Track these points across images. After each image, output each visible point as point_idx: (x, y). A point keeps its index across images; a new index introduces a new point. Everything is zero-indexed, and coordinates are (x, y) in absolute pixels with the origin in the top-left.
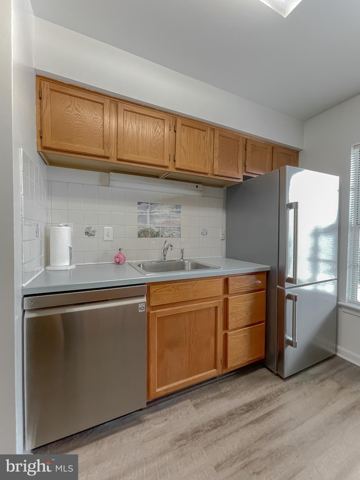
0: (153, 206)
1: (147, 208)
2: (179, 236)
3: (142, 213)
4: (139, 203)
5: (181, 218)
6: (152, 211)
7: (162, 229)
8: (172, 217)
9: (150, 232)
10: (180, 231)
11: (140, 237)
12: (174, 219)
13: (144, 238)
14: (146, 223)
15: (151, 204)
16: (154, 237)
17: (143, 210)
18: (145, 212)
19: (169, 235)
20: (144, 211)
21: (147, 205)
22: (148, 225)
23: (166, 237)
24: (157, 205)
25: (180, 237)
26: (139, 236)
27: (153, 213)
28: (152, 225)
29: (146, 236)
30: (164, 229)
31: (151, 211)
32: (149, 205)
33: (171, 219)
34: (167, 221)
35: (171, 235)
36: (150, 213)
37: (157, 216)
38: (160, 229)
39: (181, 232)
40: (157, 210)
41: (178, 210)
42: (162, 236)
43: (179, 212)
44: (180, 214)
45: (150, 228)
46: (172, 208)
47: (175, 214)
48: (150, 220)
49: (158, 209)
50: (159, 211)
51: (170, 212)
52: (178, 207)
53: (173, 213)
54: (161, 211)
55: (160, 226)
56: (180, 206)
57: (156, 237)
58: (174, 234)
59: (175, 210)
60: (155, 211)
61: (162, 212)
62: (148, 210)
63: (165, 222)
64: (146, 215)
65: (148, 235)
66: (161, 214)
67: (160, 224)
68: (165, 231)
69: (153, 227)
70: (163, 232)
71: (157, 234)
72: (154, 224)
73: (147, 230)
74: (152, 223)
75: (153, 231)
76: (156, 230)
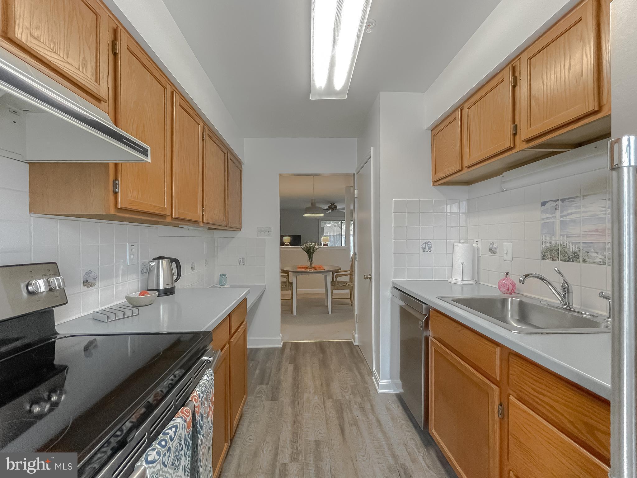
0: (566, 203)
1: (556, 209)
3: (547, 218)
4: (544, 204)
6: (565, 213)
7: (585, 245)
9: (561, 252)
11: (544, 259)
13: (551, 262)
14: (554, 235)
15: (563, 200)
16: (569, 261)
17: (549, 213)
18: (553, 217)
19: (601, 260)
20: (551, 216)
21: (556, 204)
22: (557, 240)
23: (594, 263)
24: (573, 201)
26: (544, 257)
27: (565, 216)
28: (563, 238)
29: (553, 259)
30: (590, 247)
31: (563, 214)
32: (559, 203)
33: (608, 225)
34: (597, 230)
35: (607, 259)
36: (561, 217)
37: (574, 221)
38: (581, 245)
40: (574, 210)
42: (584, 261)
45: (561, 244)
46: (609, 200)
48: (562, 230)
49: (577, 208)
50: (578, 210)
51: (604, 209)
54: (583, 210)
55: (582, 240)
57: (573, 261)
60: (570, 211)
61: (584, 212)
62: (558, 212)
63: (592, 231)
64: (553, 222)
65: (558, 257)
66: (583, 217)
67: (580, 237)
68: (593, 250)
69: (566, 243)
70: (588, 253)
71: (574, 255)
72: (567, 237)
73: (556, 248)
74: (564, 235)
75: (566, 250)
76: (573, 248)
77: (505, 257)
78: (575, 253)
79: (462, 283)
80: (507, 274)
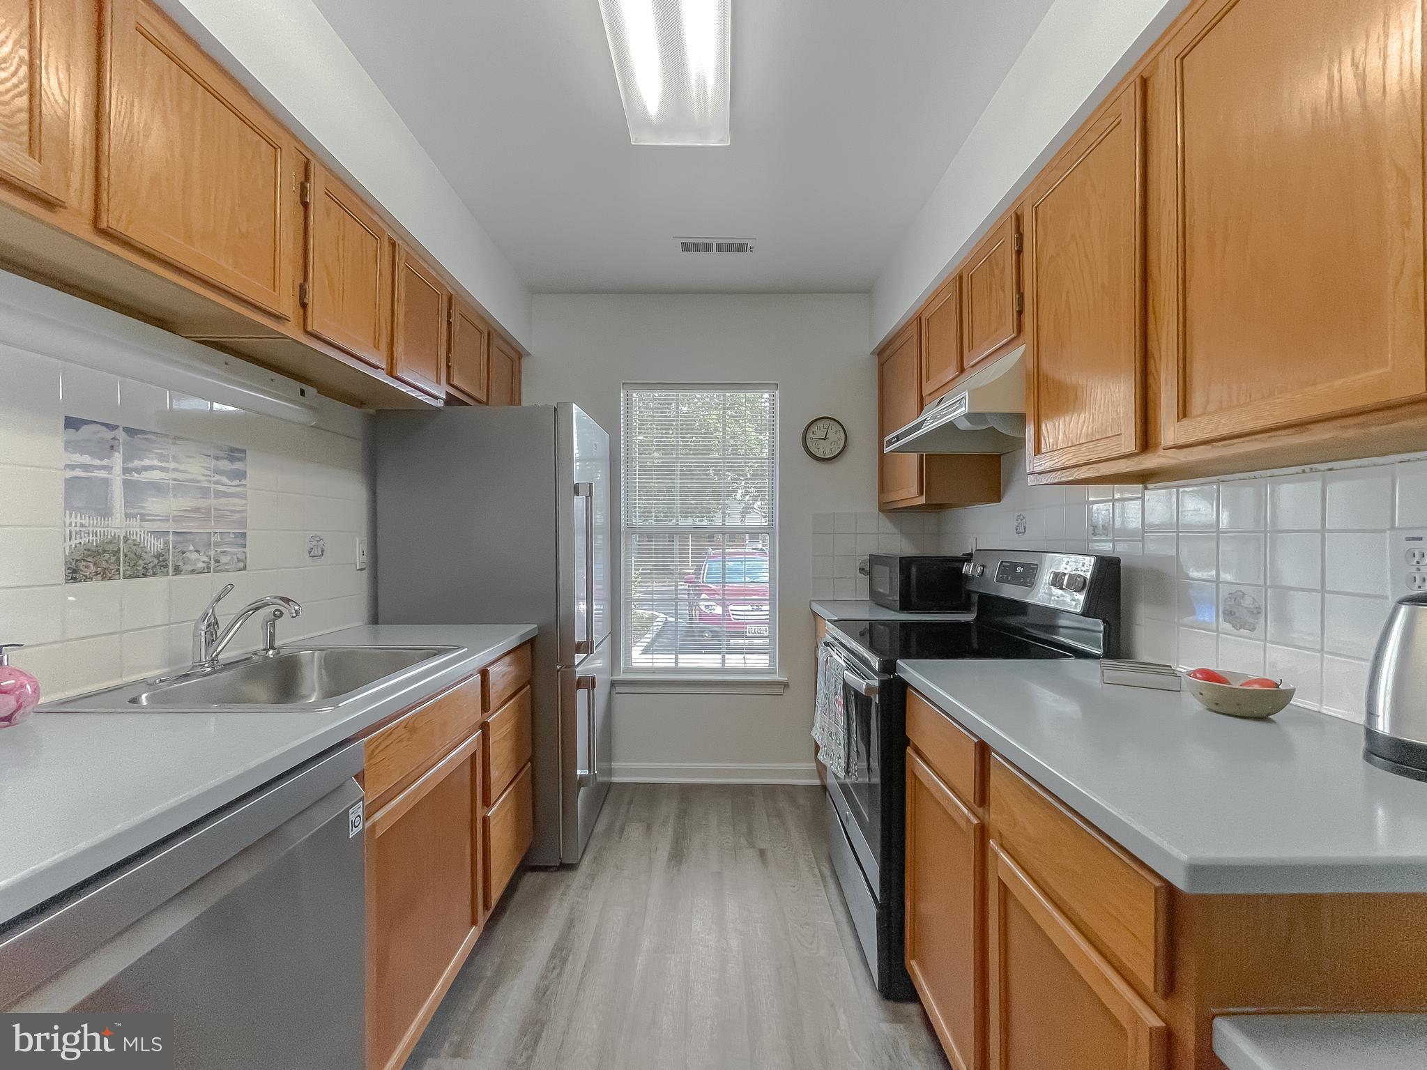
0: (137, 440)
1: (111, 448)
2: (241, 565)
3: (85, 467)
4: (72, 424)
5: (246, 499)
6: (137, 463)
7: (178, 538)
8: (219, 495)
9: (126, 556)
10: (244, 546)
11: (75, 580)
12: (223, 501)
13: (96, 584)
14: (106, 513)
15: (130, 432)
16: (145, 575)
17: (92, 454)
18: (103, 467)
19: (204, 565)
20: (97, 462)
21: (111, 435)
22: (117, 525)
23: (193, 572)
24: (154, 441)
25: (244, 568)
26: (74, 575)
27: (138, 470)
28: (134, 522)
29: (105, 575)
30: (187, 541)
31: (130, 465)
32: (121, 435)
33: (213, 501)
34: (197, 510)
35: (212, 562)
36: (126, 471)
37: (154, 486)
38: (171, 539)
39: (247, 550)
40: (156, 463)
41: (238, 465)
42: (177, 570)
43: (241, 475)
44: (243, 482)
45: (125, 537)
46: (217, 458)
47: (228, 482)
48: (128, 504)
49: (162, 457)
50: (164, 465)
51: (209, 473)
52: (235, 454)
53: (218, 477)
54: (173, 465)
55: (170, 527)
56: (245, 451)
57: (154, 574)
58: (224, 559)
59: (227, 465)
60: (147, 462)
61: (174, 470)
62: (117, 459)
63: (191, 511)
64: (106, 482)
65: (118, 570)
66: (175, 480)
67: (169, 520)
68: (191, 548)
69: (139, 533)
70: (183, 553)
71: (157, 561)
72: (142, 520)
73: (111, 548)
74: (134, 516)
75: (139, 551)
76: (155, 545)
78: (158, 556)
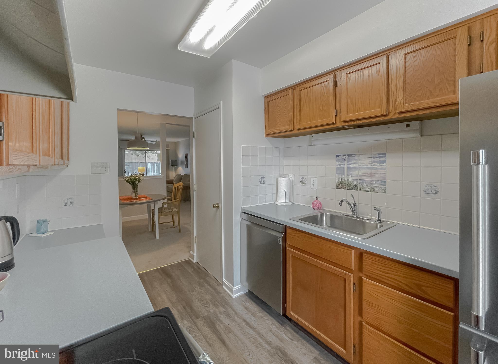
0: (351, 157)
1: (345, 160)
2: (384, 191)
3: (339, 165)
4: (337, 156)
5: (386, 170)
6: (350, 163)
7: (361, 181)
8: (374, 169)
9: (347, 184)
10: (385, 185)
11: (338, 188)
12: (376, 170)
13: (341, 190)
14: (343, 174)
15: (349, 155)
16: (352, 190)
17: (341, 162)
18: (343, 164)
19: (369, 189)
20: (342, 164)
21: (345, 157)
22: (346, 177)
23: (365, 191)
24: (354, 157)
25: (385, 192)
26: (338, 187)
27: (350, 164)
28: (349, 177)
29: (343, 188)
30: (363, 182)
31: (349, 163)
32: (347, 157)
33: (373, 171)
34: (367, 174)
35: (372, 189)
36: (348, 165)
37: (355, 168)
38: (359, 181)
39: (387, 187)
40: (355, 162)
41: (383, 159)
42: (360, 190)
43: (385, 162)
44: (385, 164)
45: (347, 180)
46: (374, 158)
47: (378, 165)
48: (348, 172)
49: (356, 160)
50: (357, 162)
51: (371, 163)
52: (380, 156)
53: (374, 164)
54: (359, 162)
55: (359, 178)
56: (385, 154)
57: (354, 190)
58: (376, 189)
59: (378, 159)
60: (353, 162)
61: (360, 163)
62: (346, 162)
63: (364, 174)
64: (343, 168)
65: (346, 188)
66: (360, 166)
67: (358, 176)
68: (365, 184)
69: (350, 179)
70: (362, 185)
71: (355, 187)
72: (351, 176)
73: (345, 182)
74: (349, 175)
75: (351, 184)
76: (355, 183)
77: (312, 187)
78: (355, 185)
79: (285, 205)
80: (317, 198)
